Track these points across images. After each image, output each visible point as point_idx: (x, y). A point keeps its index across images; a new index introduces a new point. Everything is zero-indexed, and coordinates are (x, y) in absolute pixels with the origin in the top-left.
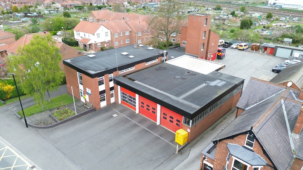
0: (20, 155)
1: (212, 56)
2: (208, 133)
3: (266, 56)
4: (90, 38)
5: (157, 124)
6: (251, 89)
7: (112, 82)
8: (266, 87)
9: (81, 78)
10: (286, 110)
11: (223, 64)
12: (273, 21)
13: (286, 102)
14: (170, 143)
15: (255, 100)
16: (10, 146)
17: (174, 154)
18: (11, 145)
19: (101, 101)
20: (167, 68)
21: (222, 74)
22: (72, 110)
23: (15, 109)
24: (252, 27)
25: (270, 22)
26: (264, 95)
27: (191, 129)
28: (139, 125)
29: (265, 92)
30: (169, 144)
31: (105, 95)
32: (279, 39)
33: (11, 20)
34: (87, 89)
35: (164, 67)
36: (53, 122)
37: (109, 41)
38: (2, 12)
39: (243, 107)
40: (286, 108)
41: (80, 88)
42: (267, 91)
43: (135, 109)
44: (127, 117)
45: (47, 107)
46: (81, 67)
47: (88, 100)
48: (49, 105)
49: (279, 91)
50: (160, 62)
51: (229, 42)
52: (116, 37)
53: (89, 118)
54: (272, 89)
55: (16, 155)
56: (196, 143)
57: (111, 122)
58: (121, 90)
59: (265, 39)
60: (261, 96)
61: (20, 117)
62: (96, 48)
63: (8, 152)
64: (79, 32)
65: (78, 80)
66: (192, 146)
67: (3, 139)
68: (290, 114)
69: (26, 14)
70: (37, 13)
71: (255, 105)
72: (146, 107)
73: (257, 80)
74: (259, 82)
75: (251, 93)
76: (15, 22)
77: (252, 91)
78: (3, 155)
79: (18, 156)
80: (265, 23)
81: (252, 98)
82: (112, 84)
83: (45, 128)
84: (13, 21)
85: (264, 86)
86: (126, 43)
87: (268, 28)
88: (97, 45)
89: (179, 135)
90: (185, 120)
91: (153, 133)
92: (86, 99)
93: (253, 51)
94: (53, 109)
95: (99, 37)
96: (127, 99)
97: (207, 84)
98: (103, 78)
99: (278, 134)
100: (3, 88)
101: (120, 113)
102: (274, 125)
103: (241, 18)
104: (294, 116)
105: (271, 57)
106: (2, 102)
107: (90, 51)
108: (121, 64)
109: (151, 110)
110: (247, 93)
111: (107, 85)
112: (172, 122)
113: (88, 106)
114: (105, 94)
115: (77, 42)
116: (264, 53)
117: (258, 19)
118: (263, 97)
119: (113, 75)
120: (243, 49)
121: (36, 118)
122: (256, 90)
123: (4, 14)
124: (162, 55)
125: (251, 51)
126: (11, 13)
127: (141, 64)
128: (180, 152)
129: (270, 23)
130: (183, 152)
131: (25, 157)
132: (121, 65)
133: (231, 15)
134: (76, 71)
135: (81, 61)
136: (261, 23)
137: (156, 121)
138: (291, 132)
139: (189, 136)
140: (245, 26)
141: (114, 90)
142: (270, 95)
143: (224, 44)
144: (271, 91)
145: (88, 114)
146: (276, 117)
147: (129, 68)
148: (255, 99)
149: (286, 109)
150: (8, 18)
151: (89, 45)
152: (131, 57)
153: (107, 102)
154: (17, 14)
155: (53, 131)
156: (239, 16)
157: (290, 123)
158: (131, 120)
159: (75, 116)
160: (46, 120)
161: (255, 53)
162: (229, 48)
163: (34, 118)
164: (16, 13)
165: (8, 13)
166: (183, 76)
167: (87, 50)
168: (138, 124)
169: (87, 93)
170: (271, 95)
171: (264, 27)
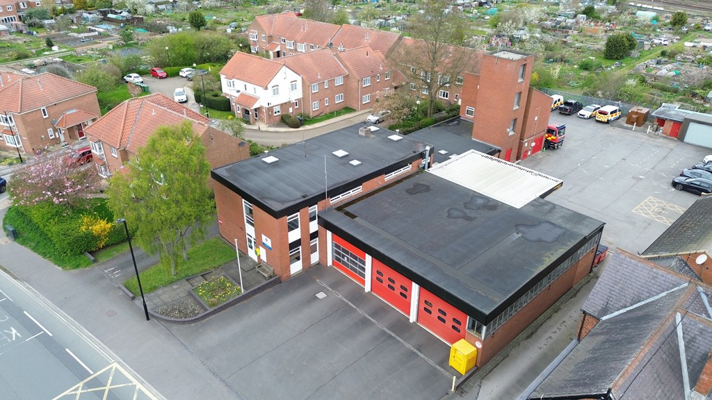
0: (142, 383)
1: (533, 144)
2: (519, 345)
3: (661, 140)
4: (257, 95)
5: (411, 321)
6: (614, 275)
7: (316, 221)
8: (649, 274)
9: (251, 212)
10: (684, 338)
11: (557, 180)
12: (687, 32)
13: (685, 320)
14: (437, 367)
15: (623, 301)
16: (119, 363)
17: (447, 394)
18: (121, 360)
19: (292, 262)
20: (431, 187)
21: (554, 206)
22: (235, 283)
23: (117, 274)
24: (635, 53)
25: (678, 37)
26: (642, 292)
27: (484, 343)
28: (373, 321)
29: (646, 286)
30: (435, 369)
31: (300, 250)
32: (697, 91)
33: (74, 31)
34: (264, 237)
35: (425, 183)
36: (197, 308)
37: (298, 99)
38: (54, 10)
39: (597, 314)
40: (684, 333)
41: (247, 232)
42: (650, 284)
43: (363, 282)
44: (347, 301)
45: (180, 271)
46: (251, 191)
47: (264, 258)
48: (185, 267)
49: (675, 286)
50: (416, 170)
51: (573, 102)
52: (313, 92)
53: (269, 301)
54: (659, 281)
55: (134, 384)
56: (492, 370)
57: (313, 311)
58: (333, 240)
59: (663, 89)
60: (635, 293)
61: (131, 295)
62: (270, 116)
63: (119, 377)
64: (233, 80)
65: (245, 214)
66: (485, 376)
67: (105, 346)
68: (693, 347)
69: (104, 14)
70: (129, 12)
71: (622, 311)
72: (386, 283)
73: (630, 256)
74: (633, 261)
75: (616, 283)
76: (82, 35)
77: (618, 281)
78: (109, 382)
79: (139, 386)
80: (665, 39)
81: (617, 295)
82: (314, 226)
83: (184, 323)
84: (77, 33)
85: (644, 270)
86: (336, 102)
87: (672, 56)
88: (272, 111)
89: (457, 352)
90: (471, 323)
91: (402, 341)
92: (259, 257)
93: (630, 126)
94: (194, 276)
95: (278, 93)
96: (346, 258)
97: (520, 235)
98: (297, 216)
99: (663, 395)
100: (90, 228)
101: (331, 290)
102: (656, 375)
103: (608, 24)
104: (700, 355)
105: (672, 144)
106: (89, 259)
107: (257, 123)
108: (336, 182)
109: (398, 291)
110: (605, 282)
111: (305, 229)
112: (444, 321)
113: (264, 270)
114: (300, 247)
115: (229, 100)
116: (656, 133)
117: (650, 26)
118: (640, 295)
119: (316, 209)
120: (608, 120)
121: (162, 297)
122: (627, 278)
123: (57, 15)
124: (422, 156)
125: (625, 125)
126: (72, 11)
127: (375, 179)
128: (459, 389)
129: (680, 40)
130: (465, 389)
131: (153, 389)
132: (335, 185)
133: (585, 16)
134: (240, 197)
135: (249, 172)
136: (656, 41)
137: (409, 313)
138: (691, 389)
139: (480, 356)
140: (617, 51)
141: (317, 239)
142: (655, 294)
143: (562, 108)
144: (659, 284)
145: (265, 291)
146: (661, 357)
147: (351, 191)
148: (622, 297)
149: (685, 335)
150: (67, 27)
151: (256, 110)
152: (355, 163)
153: (303, 263)
154: (85, 15)
155: (200, 330)
156: (603, 16)
157: (691, 367)
158: (355, 307)
159: (240, 296)
160: (182, 304)
161: (636, 130)
162: (574, 116)
163: (159, 297)
164: (83, 11)
165: (65, 12)
166: (467, 211)
167: (251, 121)
168: (370, 318)
169: (264, 244)
170: (658, 294)
171: (663, 54)
